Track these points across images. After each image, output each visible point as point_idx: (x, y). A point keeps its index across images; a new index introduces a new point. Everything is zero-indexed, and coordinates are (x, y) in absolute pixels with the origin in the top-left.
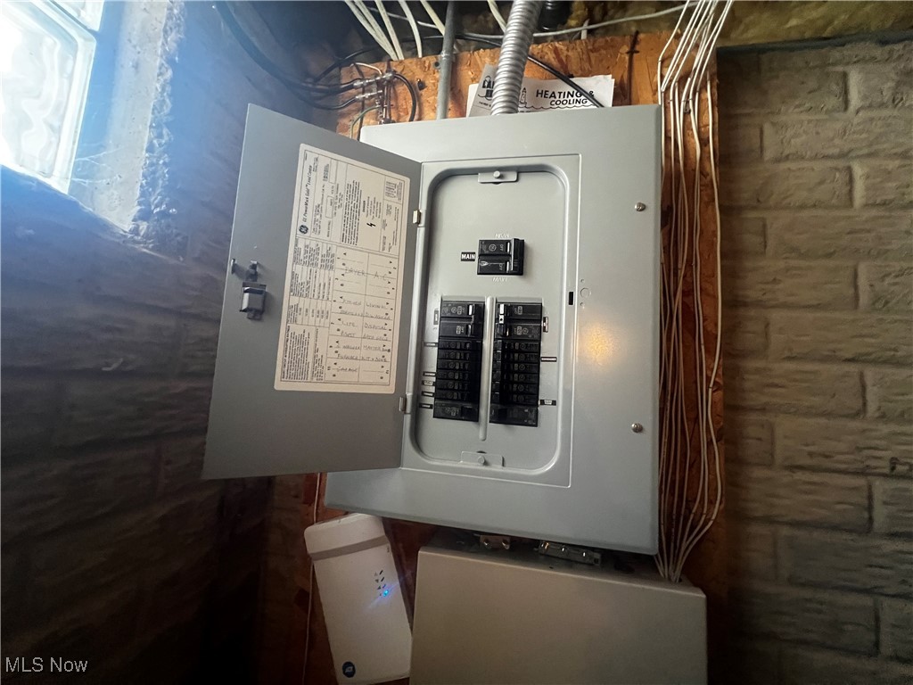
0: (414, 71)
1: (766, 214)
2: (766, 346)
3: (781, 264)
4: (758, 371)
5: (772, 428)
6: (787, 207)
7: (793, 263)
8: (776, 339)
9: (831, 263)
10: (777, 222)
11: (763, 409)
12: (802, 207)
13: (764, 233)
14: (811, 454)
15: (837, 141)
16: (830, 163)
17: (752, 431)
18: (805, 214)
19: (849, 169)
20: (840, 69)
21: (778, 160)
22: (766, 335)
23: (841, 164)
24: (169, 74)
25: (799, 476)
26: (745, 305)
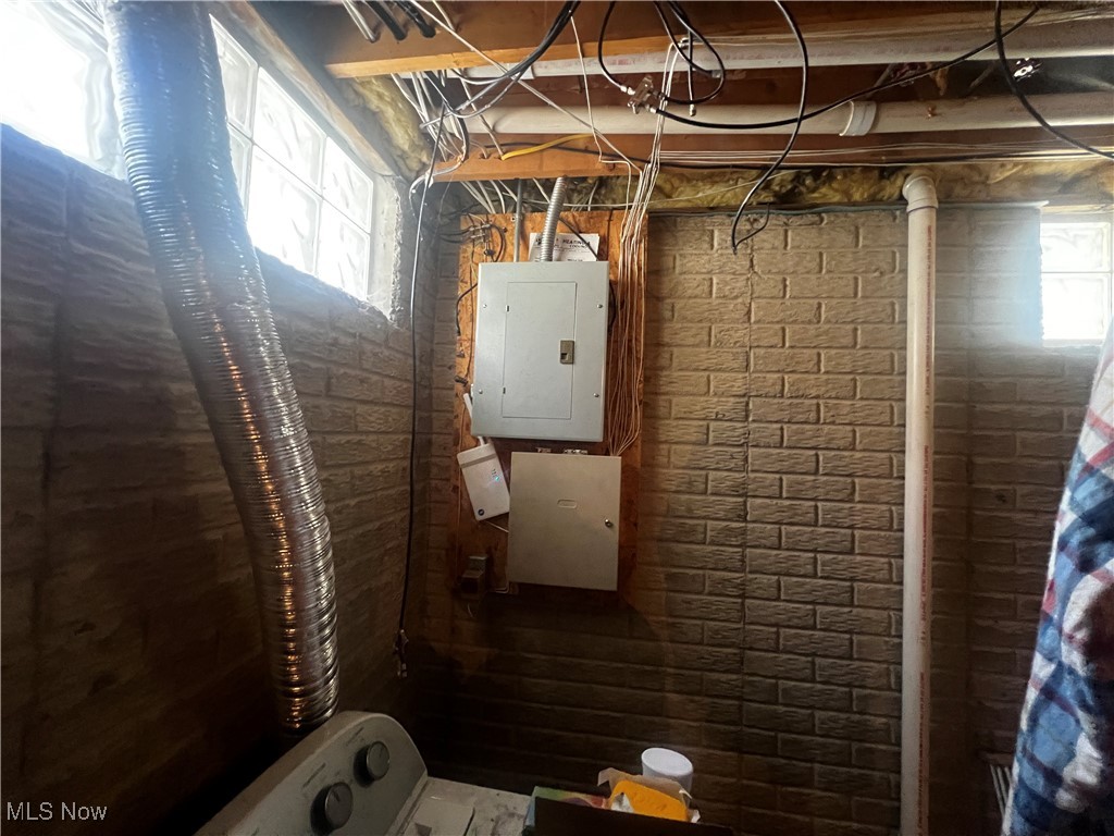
0: (500, 221)
1: (674, 301)
2: (671, 365)
3: (680, 326)
4: (665, 376)
5: (670, 402)
6: (684, 297)
7: (685, 325)
8: (675, 362)
9: (700, 325)
10: (679, 304)
11: (667, 393)
12: (690, 297)
13: (673, 311)
14: (685, 412)
15: (707, 266)
16: (703, 276)
17: (661, 403)
18: (691, 301)
19: (711, 279)
20: (711, 228)
21: (681, 274)
22: (671, 360)
23: (708, 276)
24: (399, 249)
25: (681, 422)
26: (663, 345)
